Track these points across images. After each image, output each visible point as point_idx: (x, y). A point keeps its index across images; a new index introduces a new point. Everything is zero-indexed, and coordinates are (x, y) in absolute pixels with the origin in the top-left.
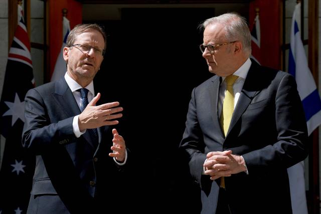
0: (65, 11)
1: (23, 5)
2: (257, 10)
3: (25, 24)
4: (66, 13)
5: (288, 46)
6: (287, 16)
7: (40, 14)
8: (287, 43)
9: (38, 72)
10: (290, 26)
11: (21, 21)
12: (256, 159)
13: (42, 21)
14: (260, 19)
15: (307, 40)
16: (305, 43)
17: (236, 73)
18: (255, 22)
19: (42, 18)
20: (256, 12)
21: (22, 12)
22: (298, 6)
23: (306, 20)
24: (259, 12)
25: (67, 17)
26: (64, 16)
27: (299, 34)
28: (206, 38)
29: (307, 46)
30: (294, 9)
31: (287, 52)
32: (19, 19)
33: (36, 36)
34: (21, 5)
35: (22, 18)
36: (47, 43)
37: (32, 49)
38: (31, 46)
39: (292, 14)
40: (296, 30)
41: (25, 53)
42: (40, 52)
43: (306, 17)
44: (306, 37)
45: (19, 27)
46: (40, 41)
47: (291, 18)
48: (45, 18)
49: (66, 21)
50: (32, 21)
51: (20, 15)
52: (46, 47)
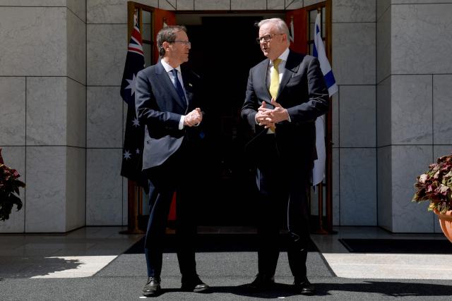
2: (292, 17)
3: (139, 27)
4: (166, 20)
5: (313, 42)
6: (311, 22)
8: (312, 39)
9: (147, 58)
10: (314, 29)
11: (136, 26)
12: (295, 111)
14: (293, 24)
15: (325, 38)
16: (323, 39)
17: (280, 58)
20: (291, 19)
21: (136, 19)
22: (319, 15)
23: (324, 25)
25: (166, 22)
26: (164, 22)
27: (319, 33)
28: (261, 34)
30: (316, 17)
31: (312, 45)
32: (135, 24)
33: (145, 36)
34: (136, 15)
36: (153, 40)
37: (143, 44)
38: (143, 42)
39: (315, 21)
40: (318, 31)
41: (139, 47)
42: (148, 46)
43: (324, 23)
44: (324, 36)
45: (135, 30)
46: (149, 39)
47: (314, 23)
48: (151, 24)
49: (165, 25)
50: (143, 26)
51: (135, 22)
52: (152, 43)
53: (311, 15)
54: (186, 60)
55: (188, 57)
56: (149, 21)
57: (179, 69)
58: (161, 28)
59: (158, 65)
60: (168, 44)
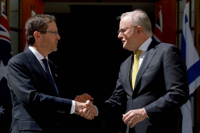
0: (33, 6)
1: (5, 2)
2: (161, 7)
3: (6, 14)
4: (34, 8)
5: (181, 31)
6: (180, 11)
7: (16, 8)
8: (180, 29)
9: (14, 46)
10: (183, 18)
11: (4, 13)
13: (17, 13)
14: (162, 13)
15: (193, 28)
16: (192, 29)
17: (140, 49)
18: (159, 15)
19: (18, 11)
20: (160, 8)
21: (4, 6)
22: (187, 5)
23: (193, 14)
24: (162, 8)
25: (34, 10)
26: (32, 9)
27: (188, 23)
29: (193, 31)
30: (185, 6)
31: (180, 35)
32: (2, 11)
33: (13, 23)
34: (3, 2)
35: (4, 11)
36: (21, 27)
37: (11, 31)
38: (10, 29)
39: (184, 10)
40: (186, 21)
41: (6, 34)
42: (16, 34)
43: (193, 12)
44: (193, 26)
45: (2, 17)
46: (16, 26)
47: (183, 13)
48: (19, 11)
49: (33, 13)
50: (10, 13)
51: (3, 9)
52: (20, 30)
53: (180, 5)
54: (55, 50)
55: (57, 47)
56: (17, 9)
57: (47, 58)
58: (30, 16)
59: (25, 51)
60: (39, 33)
